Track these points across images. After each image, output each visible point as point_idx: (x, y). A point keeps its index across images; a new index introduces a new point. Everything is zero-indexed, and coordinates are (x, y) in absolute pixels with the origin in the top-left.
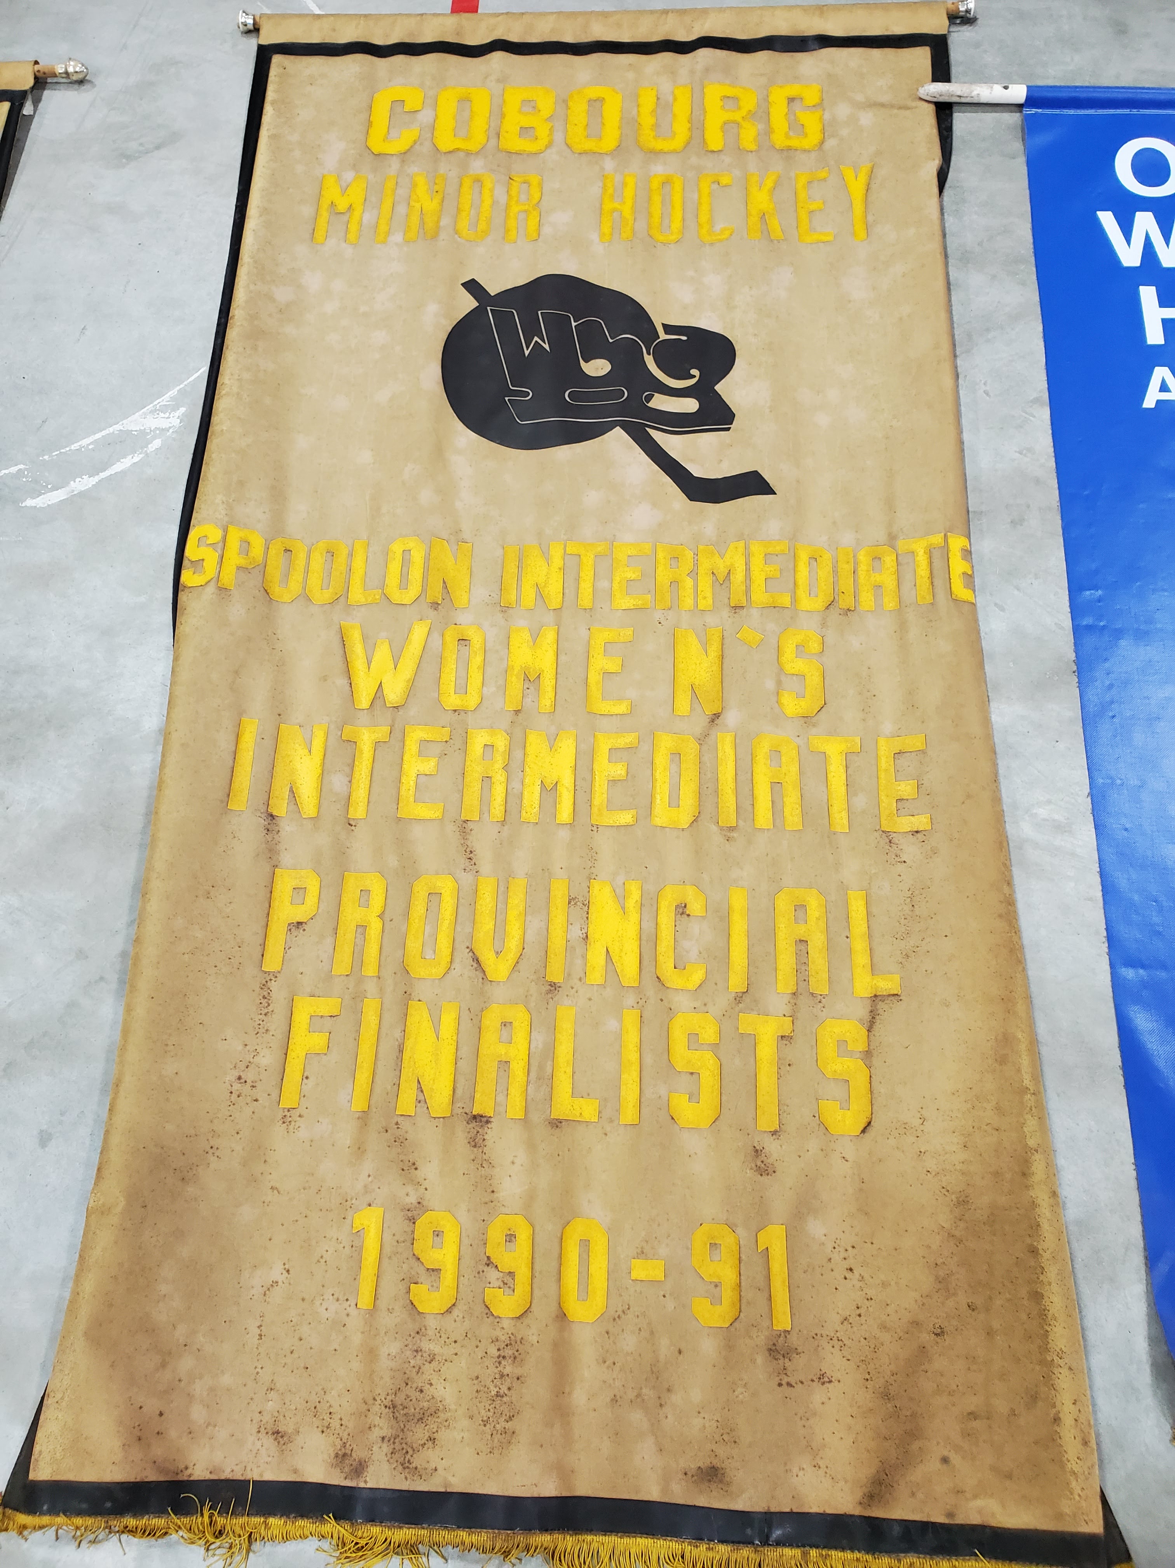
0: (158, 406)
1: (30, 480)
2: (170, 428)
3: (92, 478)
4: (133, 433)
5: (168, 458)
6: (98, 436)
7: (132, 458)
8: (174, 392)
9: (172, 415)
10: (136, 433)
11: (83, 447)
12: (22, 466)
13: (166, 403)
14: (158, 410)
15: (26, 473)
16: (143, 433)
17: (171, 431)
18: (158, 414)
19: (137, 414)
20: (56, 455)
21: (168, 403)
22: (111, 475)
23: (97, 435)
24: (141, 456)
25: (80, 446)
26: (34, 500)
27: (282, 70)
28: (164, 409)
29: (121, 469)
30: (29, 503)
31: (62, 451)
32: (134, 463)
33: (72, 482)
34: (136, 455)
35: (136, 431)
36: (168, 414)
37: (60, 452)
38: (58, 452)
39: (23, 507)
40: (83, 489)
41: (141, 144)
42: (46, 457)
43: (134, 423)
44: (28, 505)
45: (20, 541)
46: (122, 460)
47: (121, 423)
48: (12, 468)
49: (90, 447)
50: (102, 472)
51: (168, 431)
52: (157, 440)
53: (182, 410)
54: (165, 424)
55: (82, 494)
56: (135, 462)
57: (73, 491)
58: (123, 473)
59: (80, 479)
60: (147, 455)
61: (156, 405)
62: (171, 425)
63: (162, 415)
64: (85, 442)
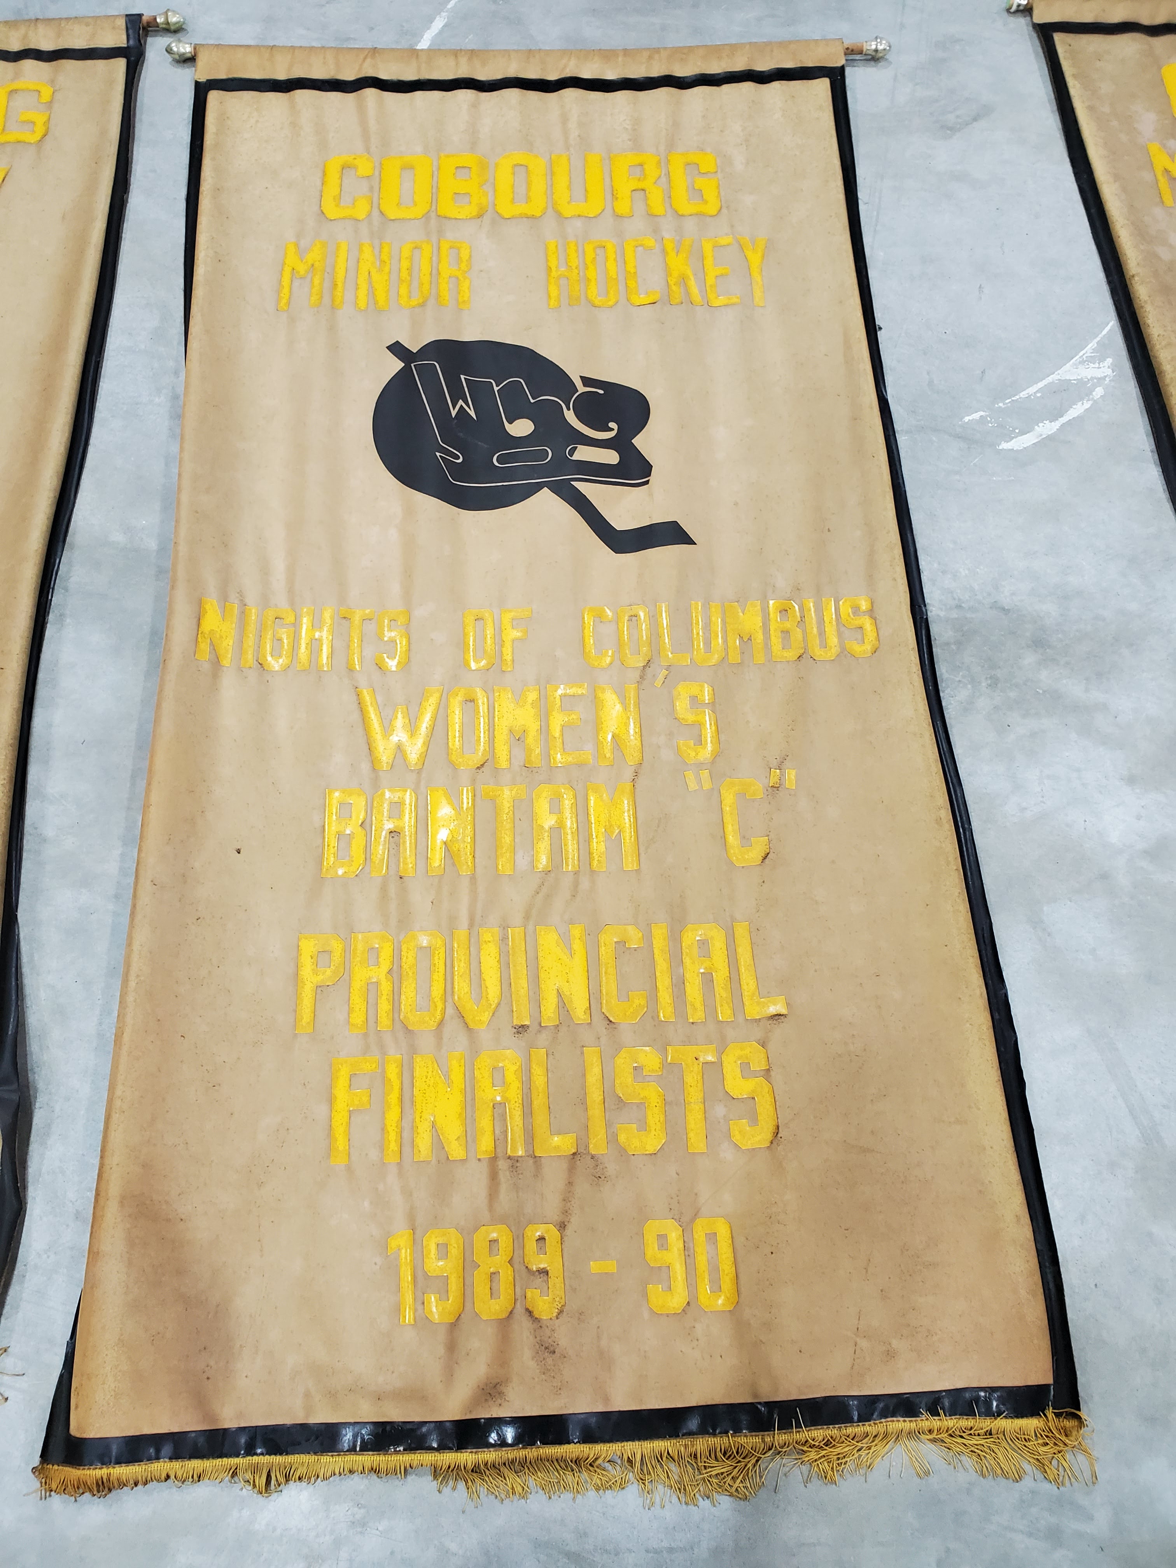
0: (1084, 357)
1: (996, 425)
2: (1105, 377)
3: (1053, 423)
4: (1073, 382)
5: (1117, 405)
6: (1041, 385)
7: (1083, 404)
8: (1093, 344)
9: (1101, 365)
10: (1075, 382)
11: (1032, 395)
12: (982, 413)
13: (1090, 355)
14: (1086, 361)
15: (989, 419)
16: (1081, 383)
17: (1107, 379)
18: (1088, 365)
19: (1067, 364)
20: (1009, 402)
21: (1093, 355)
22: (1070, 420)
23: (1039, 384)
24: (1090, 402)
25: (1028, 394)
26: (1008, 443)
27: (1068, 47)
28: (1091, 360)
29: (1077, 415)
30: (1004, 446)
31: (1013, 399)
32: (1087, 409)
33: (1036, 427)
34: (1085, 402)
35: (1074, 380)
36: (1098, 365)
37: (1012, 400)
38: (1010, 400)
39: (1001, 450)
40: (1050, 433)
41: (958, 117)
42: (1001, 405)
43: (1070, 372)
44: (1005, 448)
45: (1013, 480)
46: (1074, 407)
47: (1056, 373)
48: (974, 415)
49: (1039, 395)
50: (1060, 418)
51: (1105, 380)
52: (1098, 388)
53: (1109, 361)
54: (1099, 374)
55: (1050, 438)
56: (1087, 407)
57: (1041, 435)
58: (1079, 419)
59: (1043, 424)
60: (1095, 401)
61: (1082, 356)
62: (1106, 374)
63: (1092, 365)
64: (1031, 390)
